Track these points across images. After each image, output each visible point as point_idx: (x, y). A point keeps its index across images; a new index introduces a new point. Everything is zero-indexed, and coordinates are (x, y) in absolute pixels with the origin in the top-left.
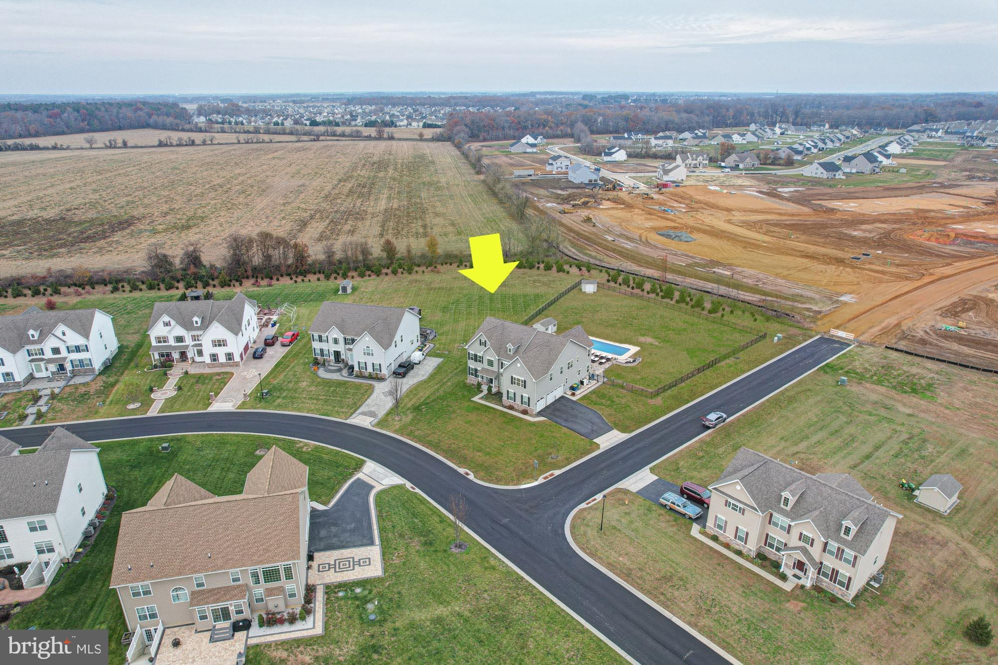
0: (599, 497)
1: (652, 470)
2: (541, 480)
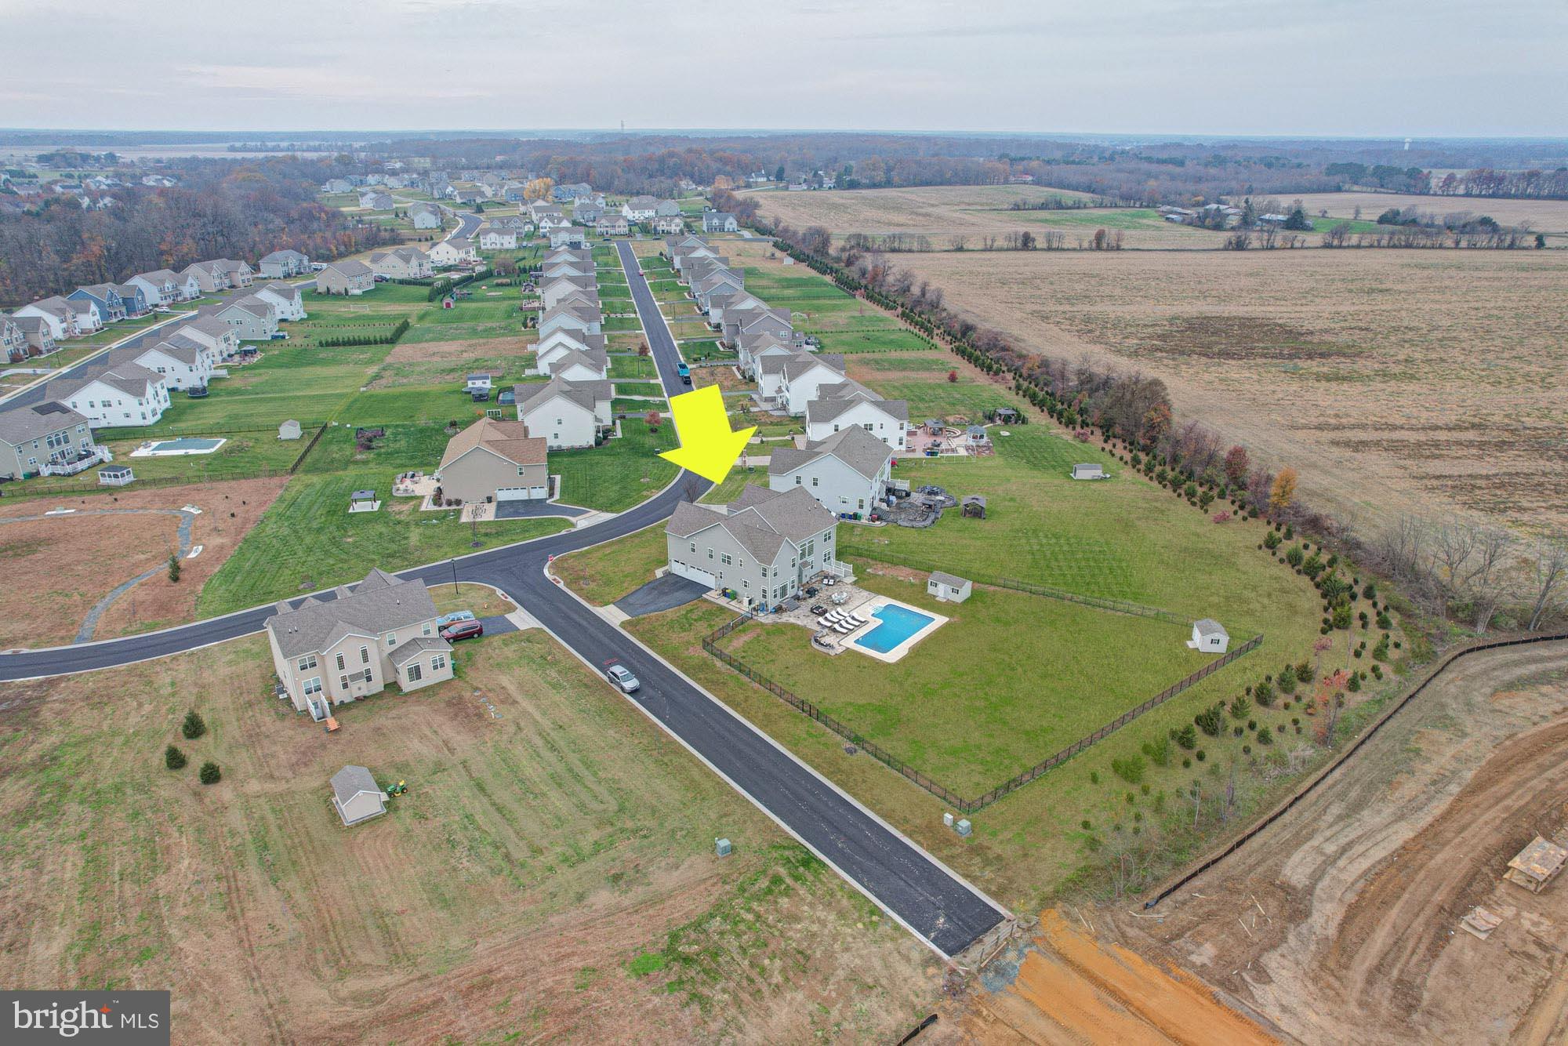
2: (551, 577)
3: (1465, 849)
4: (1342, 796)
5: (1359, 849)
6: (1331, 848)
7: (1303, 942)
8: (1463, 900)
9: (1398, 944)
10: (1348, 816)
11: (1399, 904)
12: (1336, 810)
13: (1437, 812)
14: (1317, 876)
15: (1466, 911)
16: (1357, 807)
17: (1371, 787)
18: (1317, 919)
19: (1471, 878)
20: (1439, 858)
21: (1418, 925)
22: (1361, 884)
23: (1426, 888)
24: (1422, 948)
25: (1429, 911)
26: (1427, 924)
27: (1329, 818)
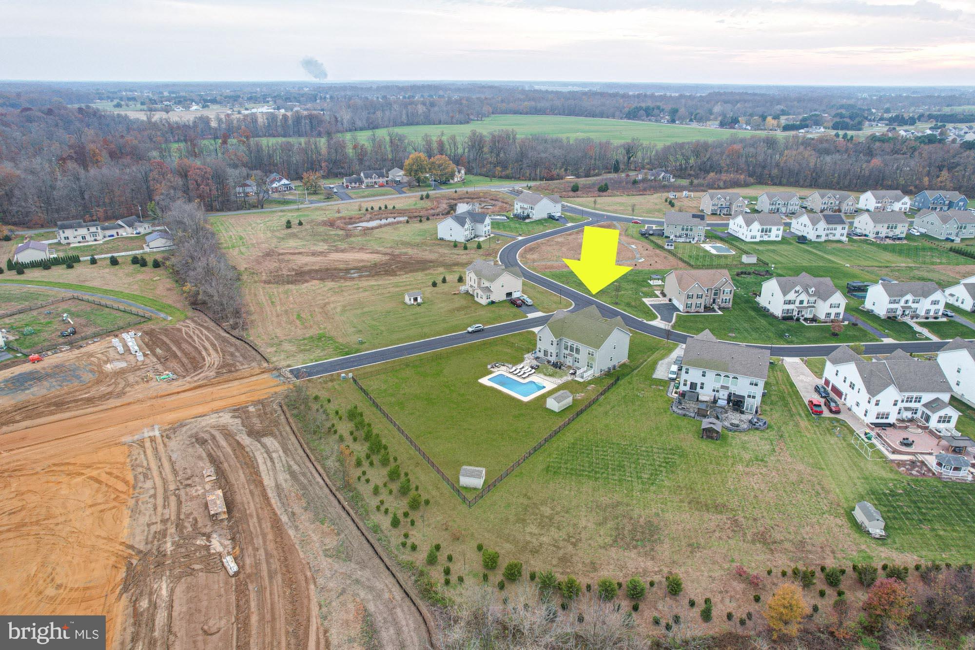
0: (554, 313)
1: (526, 318)
3: (241, 486)
4: (304, 475)
5: (269, 463)
6: (274, 455)
7: (239, 430)
8: (221, 473)
9: (219, 447)
10: (289, 469)
11: (231, 453)
12: (295, 467)
13: (273, 501)
14: (264, 446)
15: (217, 474)
16: (292, 474)
17: (304, 488)
18: (245, 437)
19: (227, 482)
20: (242, 476)
21: (220, 454)
22: (251, 454)
23: (232, 463)
24: (212, 451)
25: (222, 459)
26: (218, 457)
27: (292, 463)
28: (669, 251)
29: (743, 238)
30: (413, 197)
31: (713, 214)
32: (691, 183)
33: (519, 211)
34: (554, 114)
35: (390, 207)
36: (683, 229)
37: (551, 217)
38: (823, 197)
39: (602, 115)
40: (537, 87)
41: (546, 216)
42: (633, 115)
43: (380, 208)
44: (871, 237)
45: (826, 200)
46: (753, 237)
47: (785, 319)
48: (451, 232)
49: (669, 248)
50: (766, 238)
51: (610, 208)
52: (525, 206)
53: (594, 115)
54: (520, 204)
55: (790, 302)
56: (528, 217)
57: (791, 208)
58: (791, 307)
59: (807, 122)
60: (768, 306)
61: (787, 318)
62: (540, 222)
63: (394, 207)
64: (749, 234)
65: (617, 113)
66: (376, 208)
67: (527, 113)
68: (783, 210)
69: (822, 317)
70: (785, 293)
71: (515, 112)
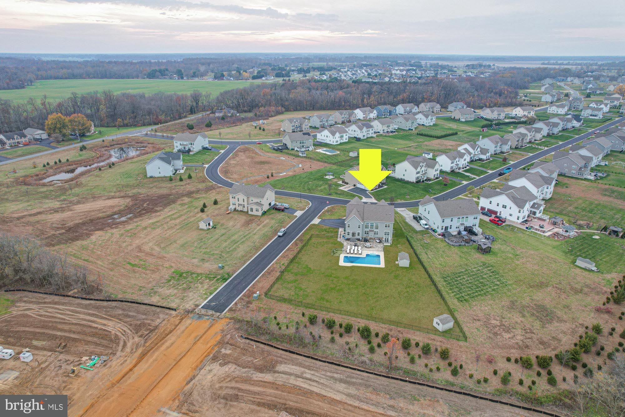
0: (307, 209)
1: (296, 216)
2: (326, 208)
28: (305, 157)
29: (331, 143)
30: (71, 149)
31: (293, 132)
32: (256, 115)
33: (180, 147)
34: (89, 78)
35: (64, 160)
36: (300, 143)
37: (205, 149)
38: (341, 114)
39: (128, 77)
40: (44, 59)
41: (200, 148)
42: (152, 75)
43: (56, 163)
44: (381, 132)
45: (343, 116)
46: (337, 142)
47: (417, 182)
48: (159, 170)
49: (304, 155)
50: (342, 141)
51: (227, 137)
52: (185, 143)
53: (123, 78)
54: (179, 143)
55: (418, 173)
56: (189, 150)
57: (329, 122)
58: (418, 175)
59: (262, 74)
60: (403, 178)
61: (418, 182)
62: (199, 153)
63: (68, 160)
64: (335, 140)
65: (140, 75)
66: (52, 163)
67: (66, 78)
68: (326, 124)
69: (432, 177)
70: (416, 168)
71: (56, 78)
